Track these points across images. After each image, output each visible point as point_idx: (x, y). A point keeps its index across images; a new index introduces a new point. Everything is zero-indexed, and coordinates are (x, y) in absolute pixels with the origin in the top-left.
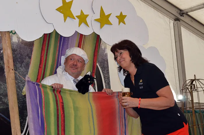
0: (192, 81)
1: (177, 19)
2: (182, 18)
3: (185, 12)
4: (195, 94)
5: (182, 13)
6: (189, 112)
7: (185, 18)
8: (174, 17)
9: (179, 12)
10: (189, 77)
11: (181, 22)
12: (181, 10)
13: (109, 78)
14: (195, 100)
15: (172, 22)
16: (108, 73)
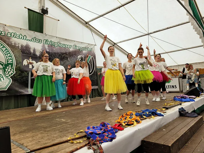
12: (115, 43)
16: (96, 59)
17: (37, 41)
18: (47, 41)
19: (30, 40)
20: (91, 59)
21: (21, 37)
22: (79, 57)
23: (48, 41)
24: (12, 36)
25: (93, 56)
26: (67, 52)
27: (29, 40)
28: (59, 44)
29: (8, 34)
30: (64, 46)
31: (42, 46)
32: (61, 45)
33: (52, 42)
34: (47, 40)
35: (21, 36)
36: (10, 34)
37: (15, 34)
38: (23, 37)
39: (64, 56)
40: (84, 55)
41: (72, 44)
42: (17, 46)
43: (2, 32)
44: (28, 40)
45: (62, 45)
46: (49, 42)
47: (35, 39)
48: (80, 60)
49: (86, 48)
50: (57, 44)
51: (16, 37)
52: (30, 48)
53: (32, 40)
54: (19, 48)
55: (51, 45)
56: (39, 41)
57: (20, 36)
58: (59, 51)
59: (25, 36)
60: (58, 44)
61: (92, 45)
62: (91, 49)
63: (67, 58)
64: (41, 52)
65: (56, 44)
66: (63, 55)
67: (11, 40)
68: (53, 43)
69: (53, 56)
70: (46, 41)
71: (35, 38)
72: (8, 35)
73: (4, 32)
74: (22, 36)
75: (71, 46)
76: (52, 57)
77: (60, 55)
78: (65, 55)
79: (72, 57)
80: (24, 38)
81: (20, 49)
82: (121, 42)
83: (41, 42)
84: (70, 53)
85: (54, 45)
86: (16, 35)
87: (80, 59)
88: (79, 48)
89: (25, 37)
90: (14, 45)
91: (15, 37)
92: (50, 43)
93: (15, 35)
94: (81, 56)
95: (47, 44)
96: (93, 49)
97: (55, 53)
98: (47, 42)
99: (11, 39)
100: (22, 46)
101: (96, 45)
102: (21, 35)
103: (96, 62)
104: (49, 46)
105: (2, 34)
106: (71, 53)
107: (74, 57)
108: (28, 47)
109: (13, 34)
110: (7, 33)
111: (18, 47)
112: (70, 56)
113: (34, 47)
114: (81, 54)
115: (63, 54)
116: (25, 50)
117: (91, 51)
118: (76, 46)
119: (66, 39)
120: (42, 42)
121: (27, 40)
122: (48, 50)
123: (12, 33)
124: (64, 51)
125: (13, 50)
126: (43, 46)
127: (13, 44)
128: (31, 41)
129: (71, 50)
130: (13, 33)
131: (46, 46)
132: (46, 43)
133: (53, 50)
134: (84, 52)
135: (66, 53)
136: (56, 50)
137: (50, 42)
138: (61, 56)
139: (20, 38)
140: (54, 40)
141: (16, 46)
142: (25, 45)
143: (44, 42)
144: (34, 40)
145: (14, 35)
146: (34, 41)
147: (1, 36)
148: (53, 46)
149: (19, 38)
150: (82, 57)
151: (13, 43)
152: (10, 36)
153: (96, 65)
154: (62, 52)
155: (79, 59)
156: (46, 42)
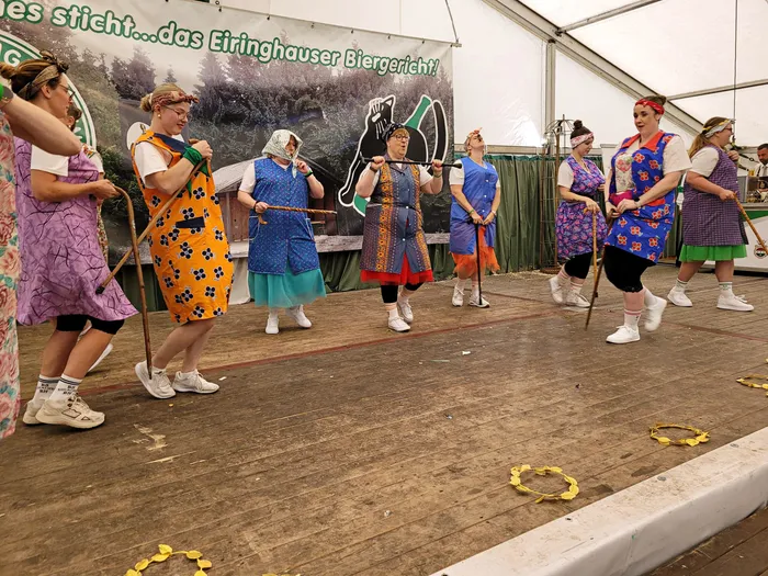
0: (560, 122)
1: (552, 41)
2: (558, 38)
3: (563, 30)
4: (561, 137)
5: (559, 32)
6: (554, 159)
7: (563, 39)
8: (548, 38)
9: (555, 30)
10: (558, 117)
11: (557, 44)
12: (558, 28)
13: (452, 120)
14: (561, 146)
15: (545, 44)
16: (452, 113)
17: (182, 38)
18: (224, 37)
19: (149, 38)
20: (430, 112)
21: (113, 26)
22: (374, 103)
23: (230, 38)
24: (73, 24)
25: (443, 96)
26: (318, 81)
27: (145, 37)
28: (279, 50)
29: (57, 13)
30: (304, 56)
31: (204, 63)
32: (291, 54)
33: (247, 40)
34: (227, 35)
35: (110, 22)
36: (65, 13)
37: (86, 10)
38: (121, 22)
39: (305, 103)
40: (397, 93)
41: (341, 45)
42: (97, 64)
43: (31, 9)
44: (141, 37)
45: (295, 51)
46: (234, 42)
47: (171, 31)
48: (378, 120)
49: (407, 60)
50: (270, 47)
51: (89, 26)
52: (151, 74)
53: (158, 38)
54: (106, 77)
55: (247, 56)
56: (191, 40)
57: (105, 22)
58: (279, 82)
59: (129, 19)
60: (277, 47)
61: (440, 43)
62: (431, 65)
63: (318, 110)
64: (199, 88)
65: (266, 50)
66: (296, 97)
67: (70, 41)
68: (253, 46)
69: (253, 107)
70: (224, 35)
71: (173, 25)
72: (55, 21)
73: (39, 9)
74: (114, 18)
75: (335, 56)
76: (249, 107)
77: (283, 100)
78: (307, 97)
79: (340, 105)
80: (123, 28)
81: (110, 77)
82: (589, 21)
83: (199, 43)
84: (329, 88)
85: (259, 54)
86: (90, 18)
87: (379, 115)
88: (376, 60)
89: (128, 24)
90: (85, 64)
91: (84, 26)
92: (239, 43)
93: (85, 17)
94: (383, 100)
95: (225, 49)
96: (444, 63)
97: (262, 92)
98: (226, 40)
99: (69, 34)
100: (117, 65)
101: (457, 44)
102: (110, 15)
103: (452, 127)
104: (233, 62)
105: (29, 17)
106: (334, 87)
107: (351, 105)
108: (144, 70)
109: (75, 13)
110: (49, 10)
111: (103, 69)
112: (333, 102)
113: (169, 68)
114: (381, 89)
115: (297, 93)
116: (132, 83)
117: (431, 74)
118: (358, 54)
119: (313, 25)
120: (206, 41)
121: (137, 36)
122: (230, 80)
123: (71, 10)
124: (300, 81)
125: (82, 86)
126: (211, 62)
127: (81, 60)
128: (153, 39)
129: (337, 72)
130: (75, 9)
131: (223, 60)
132: (221, 45)
133: (252, 77)
134: (398, 79)
135: (311, 91)
136: (268, 75)
137: (241, 39)
138: (291, 105)
139: (108, 30)
140: (258, 30)
141: (94, 68)
142: (128, 63)
143: (214, 41)
144: (166, 36)
145: (81, 17)
146: (170, 40)
147: (29, 26)
148: (254, 60)
149: (104, 31)
150: (389, 103)
151: (79, 52)
152: (63, 21)
153: (452, 141)
154: (294, 82)
155: (373, 115)
156: (223, 41)
